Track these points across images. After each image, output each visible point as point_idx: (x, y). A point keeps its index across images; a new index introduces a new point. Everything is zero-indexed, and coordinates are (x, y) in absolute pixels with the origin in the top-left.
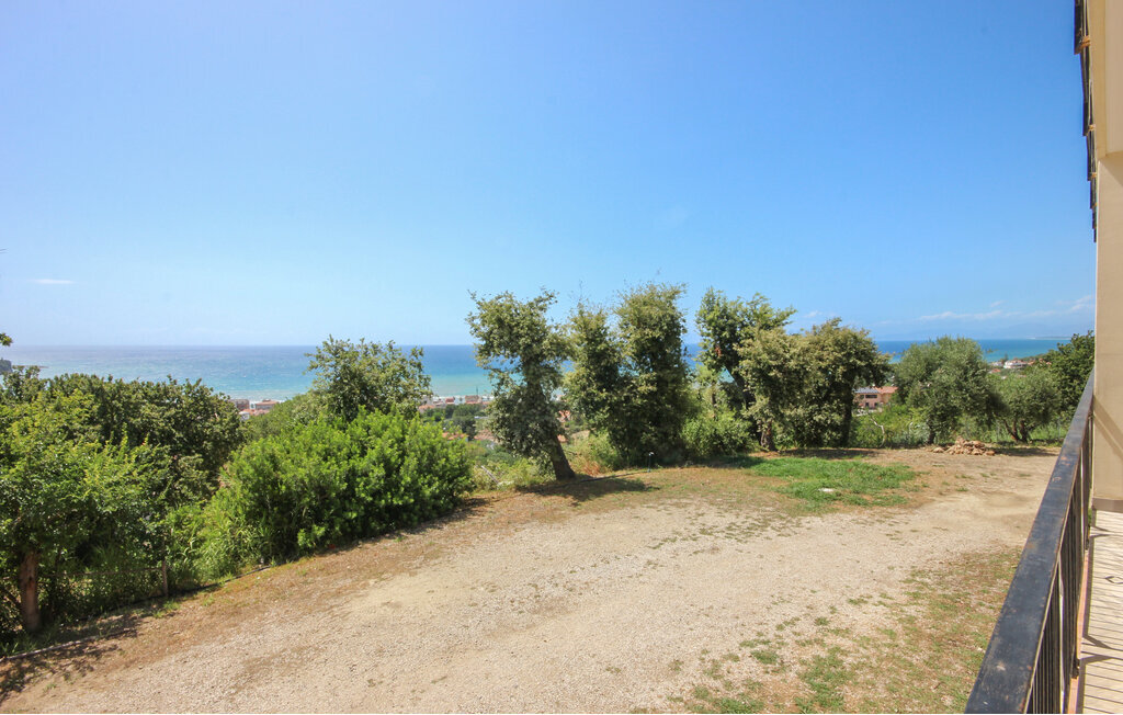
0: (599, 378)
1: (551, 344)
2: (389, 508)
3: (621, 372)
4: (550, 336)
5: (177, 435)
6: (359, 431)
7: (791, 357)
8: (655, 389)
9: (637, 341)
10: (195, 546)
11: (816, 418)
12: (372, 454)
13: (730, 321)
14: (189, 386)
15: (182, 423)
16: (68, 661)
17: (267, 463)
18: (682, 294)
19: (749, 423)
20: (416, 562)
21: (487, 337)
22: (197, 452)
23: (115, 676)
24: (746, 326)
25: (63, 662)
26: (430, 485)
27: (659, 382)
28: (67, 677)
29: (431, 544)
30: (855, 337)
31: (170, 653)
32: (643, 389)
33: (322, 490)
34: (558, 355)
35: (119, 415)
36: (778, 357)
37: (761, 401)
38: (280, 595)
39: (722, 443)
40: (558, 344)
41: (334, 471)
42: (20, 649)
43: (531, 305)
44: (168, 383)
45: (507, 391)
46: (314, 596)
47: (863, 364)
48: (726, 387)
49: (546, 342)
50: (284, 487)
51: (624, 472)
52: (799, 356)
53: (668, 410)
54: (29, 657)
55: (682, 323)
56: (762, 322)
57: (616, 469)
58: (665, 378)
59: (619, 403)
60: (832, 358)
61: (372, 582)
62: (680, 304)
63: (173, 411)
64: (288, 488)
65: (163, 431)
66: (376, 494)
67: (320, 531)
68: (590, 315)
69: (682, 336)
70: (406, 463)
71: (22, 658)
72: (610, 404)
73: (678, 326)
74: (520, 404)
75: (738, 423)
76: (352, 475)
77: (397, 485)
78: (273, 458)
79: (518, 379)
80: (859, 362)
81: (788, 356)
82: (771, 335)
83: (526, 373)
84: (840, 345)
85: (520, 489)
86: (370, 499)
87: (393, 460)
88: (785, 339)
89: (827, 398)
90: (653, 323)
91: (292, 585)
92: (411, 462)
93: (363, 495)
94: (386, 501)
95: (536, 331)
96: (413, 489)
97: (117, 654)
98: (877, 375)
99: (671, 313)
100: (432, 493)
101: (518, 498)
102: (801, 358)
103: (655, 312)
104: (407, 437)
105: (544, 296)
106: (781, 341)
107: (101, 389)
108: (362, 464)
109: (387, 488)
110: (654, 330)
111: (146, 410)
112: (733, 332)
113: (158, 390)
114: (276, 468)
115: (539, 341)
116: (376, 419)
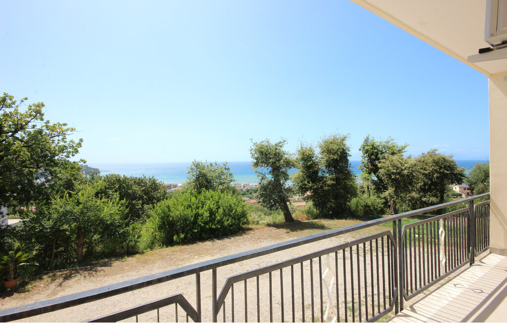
0: (308, 177)
1: (284, 162)
2: (211, 229)
3: (320, 174)
4: (284, 158)
5: (145, 197)
6: (202, 198)
7: (405, 169)
8: (335, 183)
9: (326, 160)
10: (137, 238)
11: (424, 199)
12: (206, 208)
13: (376, 151)
14: (150, 178)
15: (146, 192)
16: (86, 272)
17: (166, 208)
18: (348, 139)
19: (384, 200)
20: (215, 251)
21: (257, 159)
22: (151, 204)
23: (99, 279)
24: (383, 153)
25: (85, 272)
26: (228, 220)
27: (337, 180)
28: (85, 277)
29: (224, 245)
30: (444, 159)
31: (119, 273)
32: (329, 182)
33: (186, 220)
34: (287, 167)
35: (125, 189)
36: (398, 168)
37: (391, 190)
38: (163, 258)
39: (370, 209)
40: (287, 162)
41: (190, 213)
42: (73, 267)
43: (276, 145)
44: (143, 178)
45: (265, 182)
46: (174, 260)
47: (448, 172)
48: (374, 182)
49: (282, 161)
50: (171, 218)
51: (318, 220)
52: (409, 168)
53: (341, 193)
54: (75, 270)
55: (348, 152)
56: (391, 151)
57: (315, 219)
58: (340, 178)
59: (317, 189)
60: (431, 169)
61: (196, 257)
62: (348, 143)
63: (144, 188)
64: (173, 218)
65: (140, 195)
66: (206, 223)
67: (182, 236)
68: (306, 148)
69: (348, 158)
70: (219, 211)
71: (73, 270)
72: (313, 189)
73: (346, 154)
74: (270, 188)
75: (378, 200)
76: (197, 215)
77: (214, 220)
78: (168, 207)
79: (270, 177)
80: (446, 171)
81: (403, 168)
82: (395, 157)
83: (273, 174)
84: (436, 163)
85: (269, 225)
86: (203, 225)
87: (214, 210)
88: (402, 159)
89: (430, 190)
90: (334, 152)
91: (168, 255)
92: (221, 210)
93: (200, 223)
94: (209, 226)
95: (278, 156)
96: (220, 222)
97: (102, 272)
98: (458, 178)
99: (342, 147)
100: (228, 224)
101: (266, 229)
102: (411, 169)
103: (335, 147)
104: (220, 201)
105: (282, 141)
106: (400, 160)
107: (119, 179)
108: (201, 211)
109: (210, 221)
110: (334, 155)
111: (134, 188)
112: (376, 156)
113: (139, 180)
114: (169, 211)
115: (279, 160)
116: (209, 193)
